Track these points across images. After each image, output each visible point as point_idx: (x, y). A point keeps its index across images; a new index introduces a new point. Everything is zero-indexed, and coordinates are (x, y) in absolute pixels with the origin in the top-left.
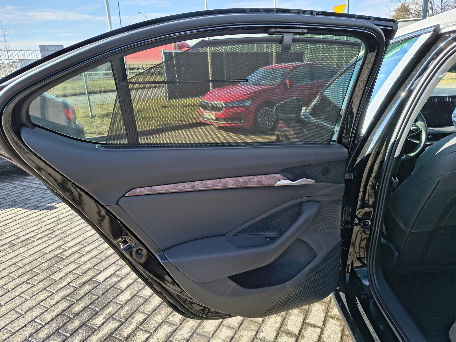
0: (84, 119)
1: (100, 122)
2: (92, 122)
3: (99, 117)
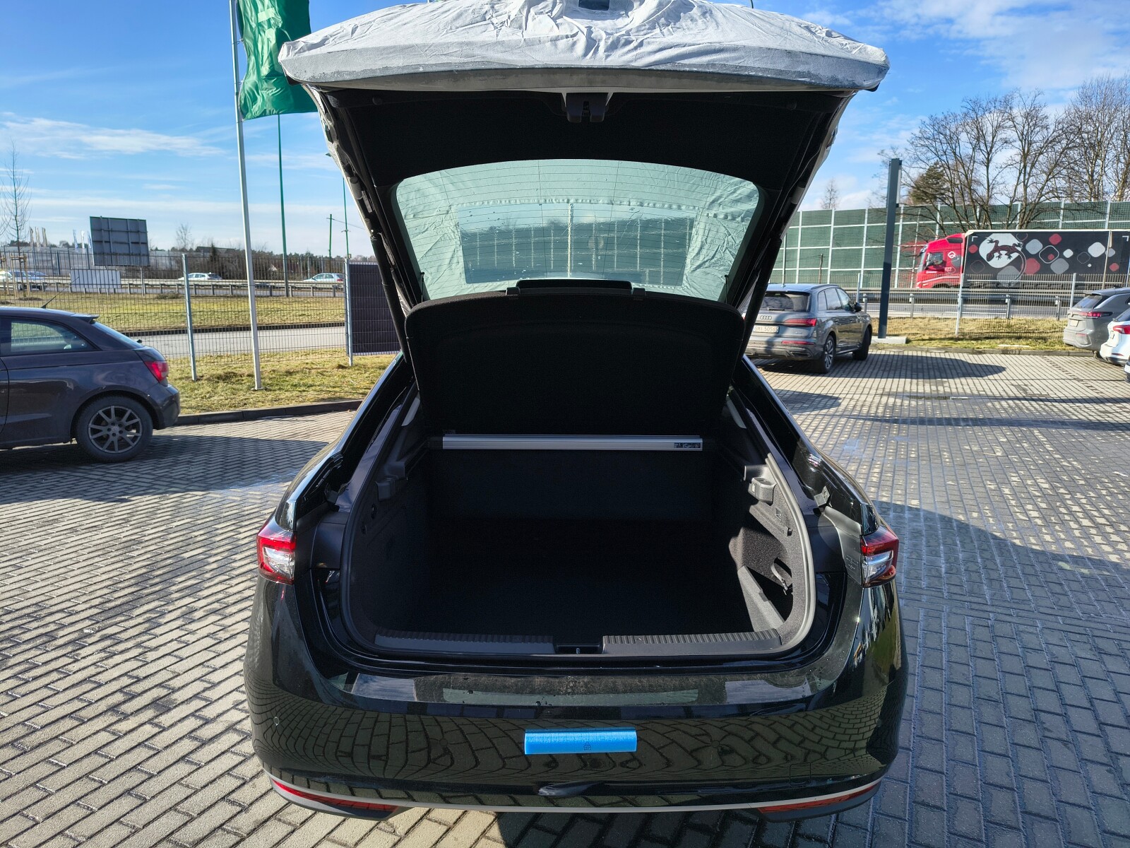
0: (180, 383)
1: (210, 389)
2: (193, 390)
3: (208, 380)
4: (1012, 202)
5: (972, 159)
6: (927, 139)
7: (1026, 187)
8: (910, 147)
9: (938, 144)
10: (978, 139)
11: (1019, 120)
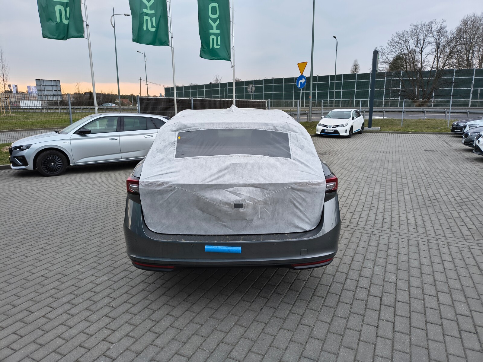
4: (431, 69)
5: (415, 51)
6: (396, 42)
7: (438, 63)
9: (400, 45)
10: (417, 43)
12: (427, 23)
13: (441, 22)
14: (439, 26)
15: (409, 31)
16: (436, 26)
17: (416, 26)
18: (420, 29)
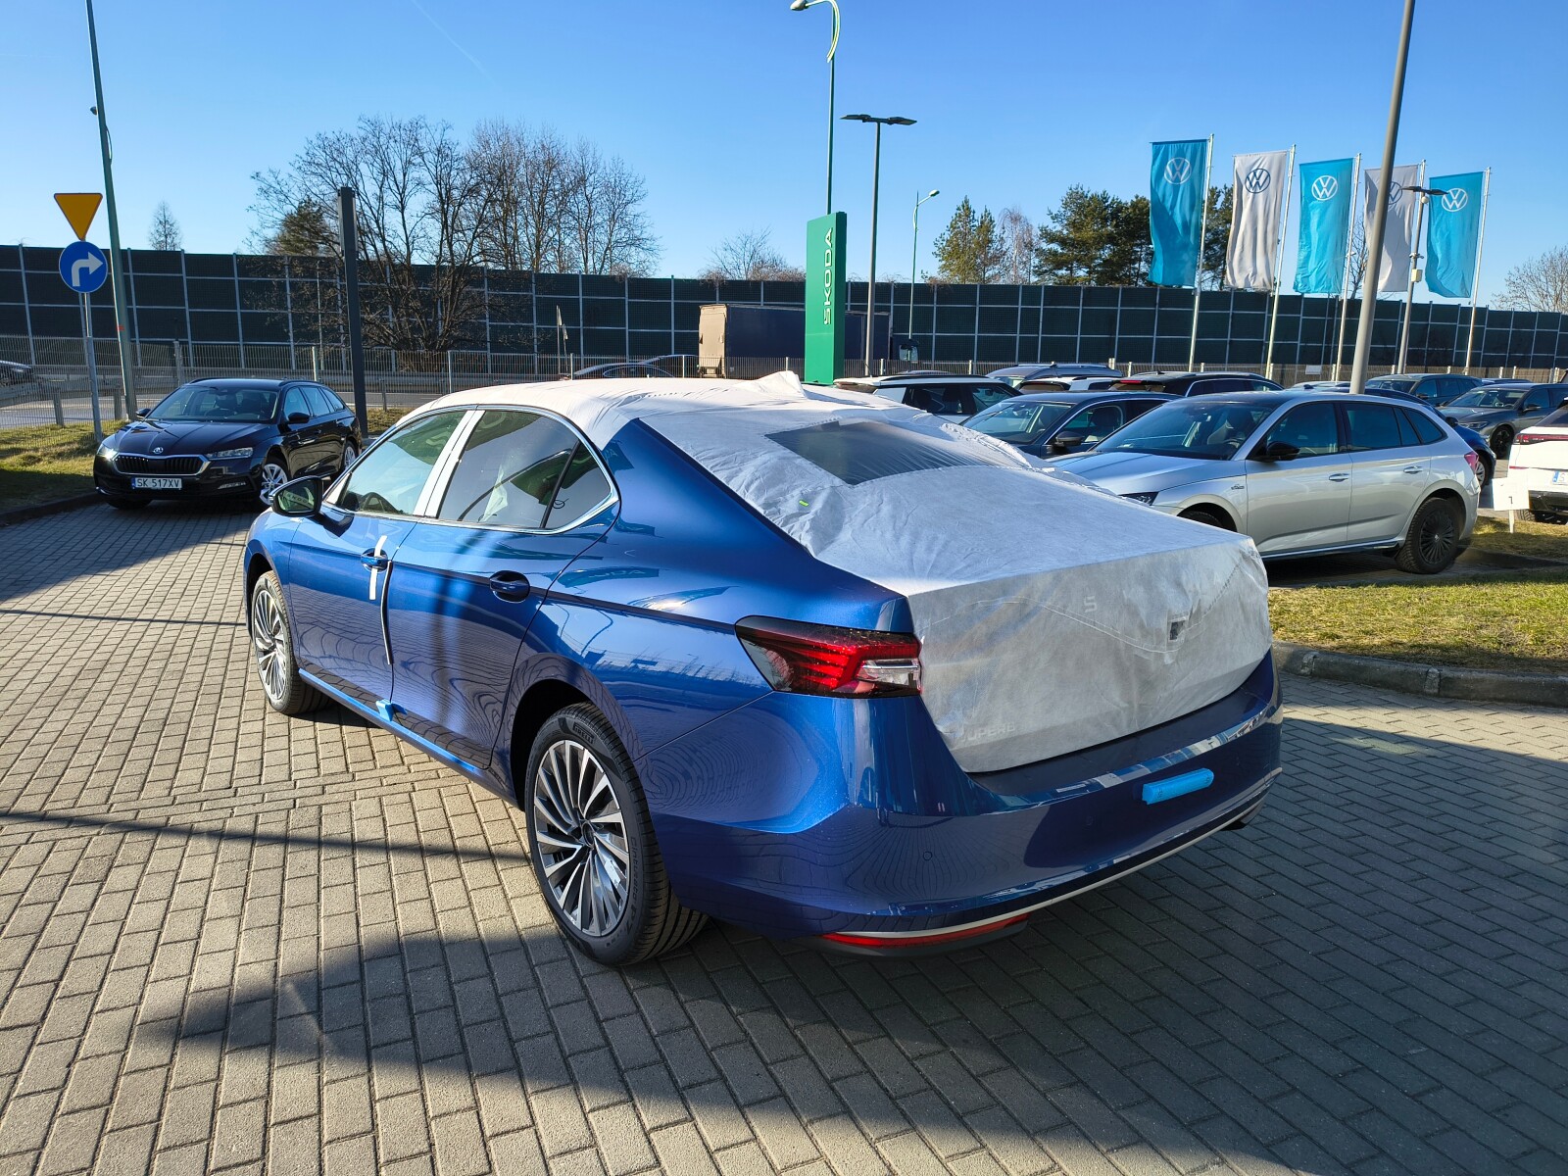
4: (438, 262)
5: (380, 199)
6: (317, 164)
7: (450, 246)
8: (295, 173)
9: (334, 174)
10: (385, 174)
11: (430, 157)
12: (405, 122)
13: (440, 127)
14: (437, 137)
15: (354, 135)
16: (429, 136)
17: (376, 127)
18: (390, 138)
